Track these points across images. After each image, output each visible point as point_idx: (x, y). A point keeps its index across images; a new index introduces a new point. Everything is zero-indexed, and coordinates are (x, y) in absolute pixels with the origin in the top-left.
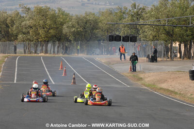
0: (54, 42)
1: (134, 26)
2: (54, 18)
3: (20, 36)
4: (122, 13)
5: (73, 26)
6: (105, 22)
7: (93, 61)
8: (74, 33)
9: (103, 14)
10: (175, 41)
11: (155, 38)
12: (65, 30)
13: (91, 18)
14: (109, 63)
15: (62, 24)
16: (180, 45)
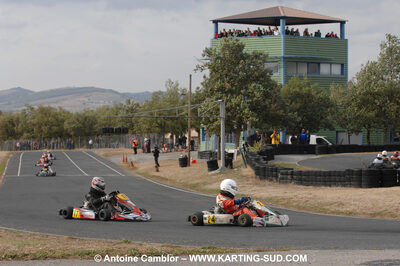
0: (56, 138)
1: (128, 120)
2: (55, 116)
3: (25, 134)
4: (118, 109)
5: (74, 123)
6: (102, 117)
7: (91, 153)
8: (74, 129)
9: (99, 110)
10: (167, 133)
11: (149, 131)
12: (66, 126)
13: (90, 114)
14: (107, 156)
15: (63, 121)
16: (172, 137)
